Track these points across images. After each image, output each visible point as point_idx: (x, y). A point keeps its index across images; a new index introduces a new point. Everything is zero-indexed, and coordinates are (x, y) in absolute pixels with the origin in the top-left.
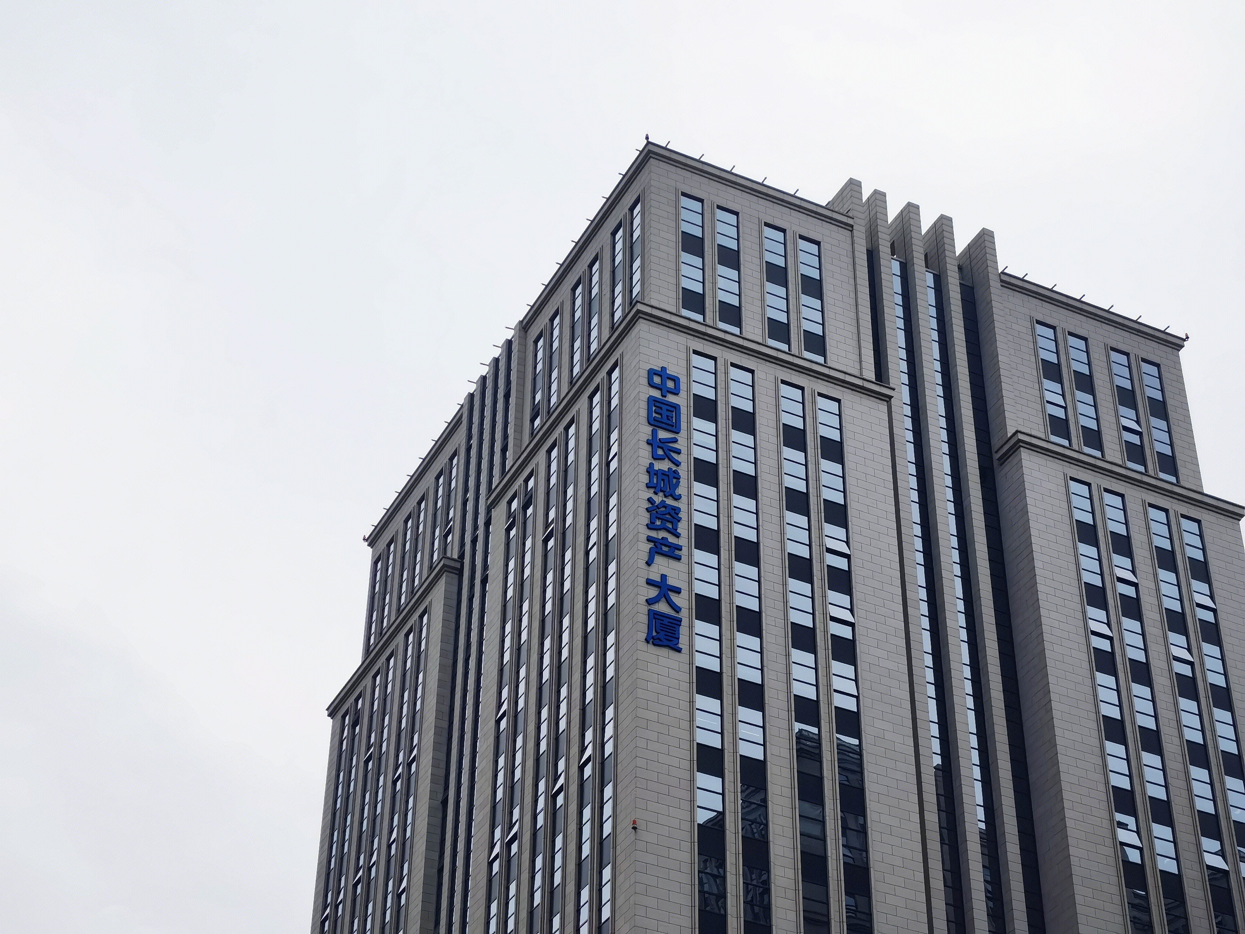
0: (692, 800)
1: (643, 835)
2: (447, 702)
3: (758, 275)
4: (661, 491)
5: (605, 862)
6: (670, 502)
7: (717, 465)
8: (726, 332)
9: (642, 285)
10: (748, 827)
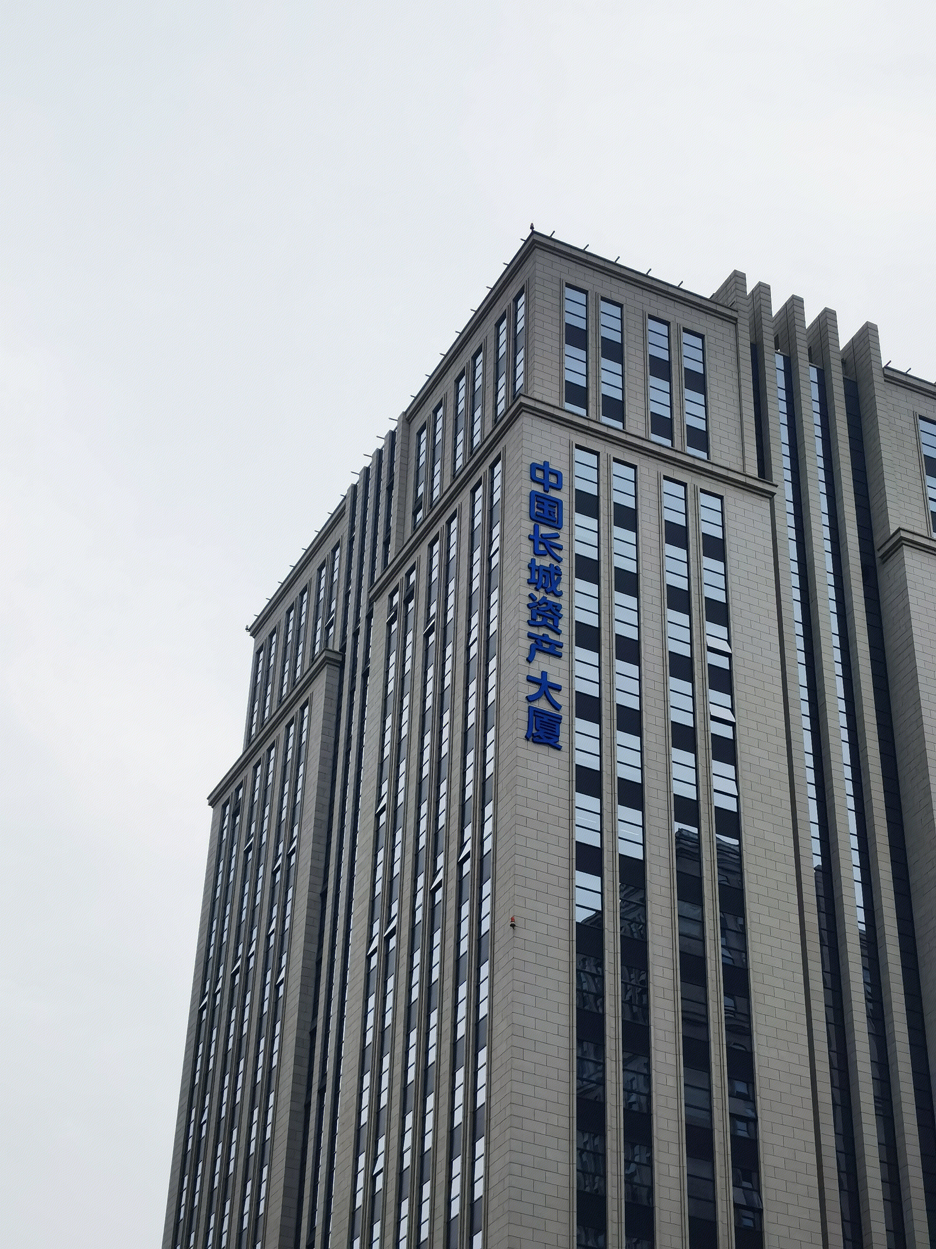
0: (571, 899)
1: (520, 932)
2: (328, 794)
3: (641, 369)
4: (542, 587)
5: (482, 959)
6: (551, 598)
7: (598, 562)
8: (608, 426)
9: (526, 379)
10: (628, 927)
